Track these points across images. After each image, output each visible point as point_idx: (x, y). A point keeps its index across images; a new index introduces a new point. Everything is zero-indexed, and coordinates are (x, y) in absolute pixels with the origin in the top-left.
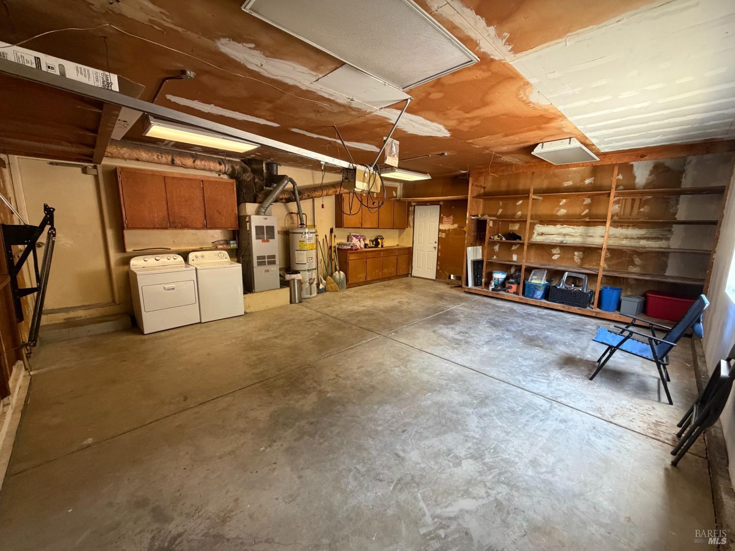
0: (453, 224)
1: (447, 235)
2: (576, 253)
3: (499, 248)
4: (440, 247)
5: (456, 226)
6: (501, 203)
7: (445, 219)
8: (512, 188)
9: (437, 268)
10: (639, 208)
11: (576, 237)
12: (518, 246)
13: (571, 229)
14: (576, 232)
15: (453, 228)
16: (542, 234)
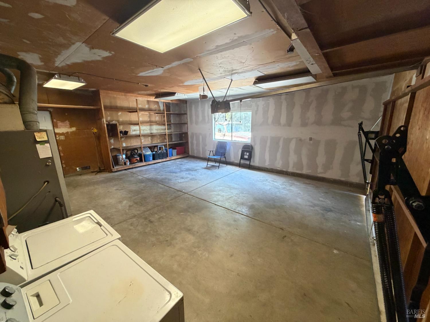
0: (71, 127)
1: (65, 137)
2: (149, 138)
3: (114, 141)
4: (60, 148)
5: (74, 129)
6: (108, 113)
7: (60, 124)
8: (113, 104)
9: (62, 167)
10: (163, 119)
11: (148, 130)
12: (124, 138)
13: (145, 127)
14: (147, 129)
15: (71, 131)
16: (135, 130)
